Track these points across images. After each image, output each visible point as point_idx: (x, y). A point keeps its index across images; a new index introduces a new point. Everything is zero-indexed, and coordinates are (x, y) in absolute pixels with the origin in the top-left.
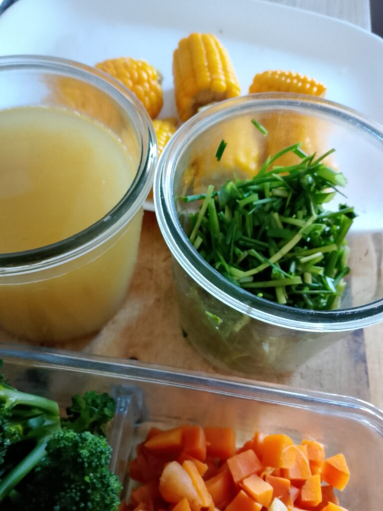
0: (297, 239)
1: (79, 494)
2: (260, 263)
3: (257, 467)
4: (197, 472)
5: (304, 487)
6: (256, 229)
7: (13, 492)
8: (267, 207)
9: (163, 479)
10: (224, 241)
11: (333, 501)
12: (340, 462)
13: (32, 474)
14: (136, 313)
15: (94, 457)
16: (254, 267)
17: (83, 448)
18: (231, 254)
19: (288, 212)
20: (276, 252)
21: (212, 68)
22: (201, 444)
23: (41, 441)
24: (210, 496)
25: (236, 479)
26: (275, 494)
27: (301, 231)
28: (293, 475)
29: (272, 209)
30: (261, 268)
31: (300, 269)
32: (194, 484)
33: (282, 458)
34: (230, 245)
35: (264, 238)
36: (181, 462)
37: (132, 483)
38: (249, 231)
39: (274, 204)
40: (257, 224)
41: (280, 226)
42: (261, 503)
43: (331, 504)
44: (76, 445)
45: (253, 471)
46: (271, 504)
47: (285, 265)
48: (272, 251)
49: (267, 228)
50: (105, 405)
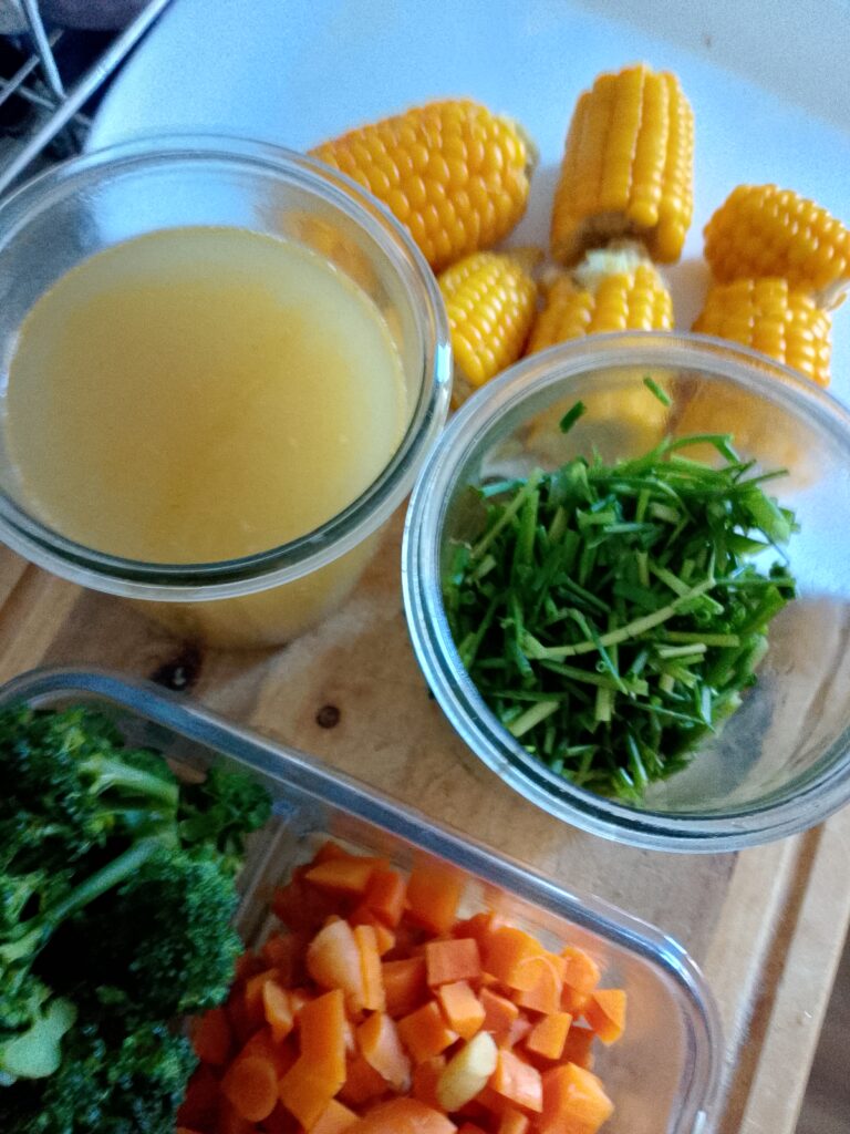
0: (665, 614)
1: (170, 956)
2: (583, 638)
3: (473, 972)
4: (375, 947)
5: (539, 1026)
6: (599, 571)
7: (79, 914)
8: (631, 538)
9: (315, 946)
10: (532, 580)
11: (580, 1063)
12: (616, 1004)
13: (111, 893)
14: (359, 627)
15: (205, 910)
16: (570, 643)
17: (192, 891)
18: (537, 608)
19: (665, 558)
20: (621, 625)
21: (640, 170)
22: (395, 904)
23: (139, 841)
24: (383, 993)
25: (432, 980)
26: (485, 1026)
27: (676, 603)
28: (527, 1002)
29: (636, 545)
30: (583, 648)
31: (654, 667)
32: (363, 968)
33: (515, 972)
34: (540, 591)
35: (607, 594)
36: (353, 924)
37: (273, 921)
38: (584, 572)
39: (645, 538)
40: (602, 562)
41: (645, 578)
42: (456, 1032)
43: (573, 1067)
44: (183, 885)
45: (463, 976)
46: (474, 1035)
47: (627, 653)
48: (613, 620)
49: (618, 576)
50: (252, 808)
